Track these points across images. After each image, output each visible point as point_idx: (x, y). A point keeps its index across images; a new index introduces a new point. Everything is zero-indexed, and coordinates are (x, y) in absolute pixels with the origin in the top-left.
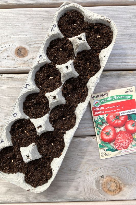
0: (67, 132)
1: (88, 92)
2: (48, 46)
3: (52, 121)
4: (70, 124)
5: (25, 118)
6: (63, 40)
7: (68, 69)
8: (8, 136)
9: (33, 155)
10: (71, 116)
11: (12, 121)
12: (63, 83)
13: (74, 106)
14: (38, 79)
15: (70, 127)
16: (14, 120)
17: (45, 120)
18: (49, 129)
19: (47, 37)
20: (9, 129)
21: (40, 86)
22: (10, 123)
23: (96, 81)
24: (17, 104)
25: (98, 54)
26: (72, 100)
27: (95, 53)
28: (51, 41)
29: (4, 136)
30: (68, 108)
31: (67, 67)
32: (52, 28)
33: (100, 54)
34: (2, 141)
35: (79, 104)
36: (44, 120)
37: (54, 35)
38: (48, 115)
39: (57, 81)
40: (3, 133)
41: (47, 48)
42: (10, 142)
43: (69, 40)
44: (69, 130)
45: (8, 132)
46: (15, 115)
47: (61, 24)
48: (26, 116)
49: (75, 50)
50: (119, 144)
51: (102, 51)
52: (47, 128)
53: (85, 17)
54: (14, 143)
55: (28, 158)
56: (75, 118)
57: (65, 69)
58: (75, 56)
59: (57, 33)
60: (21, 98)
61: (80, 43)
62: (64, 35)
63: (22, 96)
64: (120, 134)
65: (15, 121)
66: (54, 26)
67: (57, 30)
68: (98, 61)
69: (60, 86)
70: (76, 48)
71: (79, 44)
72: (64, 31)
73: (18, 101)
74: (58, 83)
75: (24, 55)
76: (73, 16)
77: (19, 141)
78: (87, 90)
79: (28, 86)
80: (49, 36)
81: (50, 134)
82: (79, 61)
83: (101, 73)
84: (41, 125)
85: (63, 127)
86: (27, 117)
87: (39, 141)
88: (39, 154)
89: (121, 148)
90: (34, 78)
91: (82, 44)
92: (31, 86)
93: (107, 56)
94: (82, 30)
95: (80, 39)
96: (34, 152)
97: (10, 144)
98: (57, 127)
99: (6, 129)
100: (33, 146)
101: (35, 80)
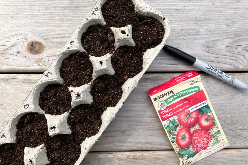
0: (87, 138)
1: (121, 95)
2: (85, 30)
3: (71, 122)
4: (92, 130)
5: (38, 112)
6: (104, 27)
7: (102, 65)
8: (13, 130)
9: (39, 160)
10: (96, 121)
11: (21, 113)
12: (94, 78)
13: (102, 108)
14: (64, 68)
15: (92, 133)
16: (23, 112)
17: (62, 121)
18: (64, 132)
19: (85, 21)
20: (16, 121)
21: (65, 77)
22: (18, 115)
23: (133, 85)
24: (31, 94)
25: (143, 52)
26: (101, 101)
27: (139, 51)
28: (90, 26)
29: (7, 130)
30: (94, 110)
31: (101, 63)
32: (94, 12)
33: (145, 53)
34: (3, 136)
35: (108, 108)
36: (60, 121)
37: (94, 20)
38: (67, 113)
39: (87, 75)
40: (6, 126)
41: (83, 34)
42: (13, 138)
43: (111, 30)
44: (90, 137)
45: (13, 125)
46: (27, 107)
47: (105, 8)
48: (41, 109)
49: (116, 44)
50: (197, 145)
51: (148, 50)
52: (61, 130)
53: (135, 6)
54: (18, 140)
55: (31, 163)
56: (100, 124)
57: (99, 64)
58: (115, 50)
59: (98, 18)
60: (38, 87)
61: (122, 37)
62: (107, 22)
63: (40, 85)
64: (196, 134)
65: (25, 114)
66: (97, 10)
67: (98, 16)
68: (141, 62)
69: (90, 82)
70: (117, 42)
71: (120, 39)
72: (107, 18)
73: (34, 91)
74: (88, 78)
75: (39, 51)
76: (122, 3)
77: (26, 139)
78: (122, 92)
79: (49, 74)
80: (88, 21)
81: (65, 138)
82: (119, 56)
83: (141, 77)
84: (55, 126)
85: (83, 131)
86: (42, 112)
87: (51, 143)
88: (47, 158)
89: (199, 149)
90: (60, 66)
91: (124, 38)
92: (53, 75)
93: (152, 58)
94: (129, 20)
95: (123, 32)
96: (41, 157)
97: (12, 141)
98: (76, 130)
99: (11, 121)
100: (42, 148)
101: (60, 69)
